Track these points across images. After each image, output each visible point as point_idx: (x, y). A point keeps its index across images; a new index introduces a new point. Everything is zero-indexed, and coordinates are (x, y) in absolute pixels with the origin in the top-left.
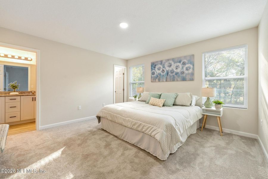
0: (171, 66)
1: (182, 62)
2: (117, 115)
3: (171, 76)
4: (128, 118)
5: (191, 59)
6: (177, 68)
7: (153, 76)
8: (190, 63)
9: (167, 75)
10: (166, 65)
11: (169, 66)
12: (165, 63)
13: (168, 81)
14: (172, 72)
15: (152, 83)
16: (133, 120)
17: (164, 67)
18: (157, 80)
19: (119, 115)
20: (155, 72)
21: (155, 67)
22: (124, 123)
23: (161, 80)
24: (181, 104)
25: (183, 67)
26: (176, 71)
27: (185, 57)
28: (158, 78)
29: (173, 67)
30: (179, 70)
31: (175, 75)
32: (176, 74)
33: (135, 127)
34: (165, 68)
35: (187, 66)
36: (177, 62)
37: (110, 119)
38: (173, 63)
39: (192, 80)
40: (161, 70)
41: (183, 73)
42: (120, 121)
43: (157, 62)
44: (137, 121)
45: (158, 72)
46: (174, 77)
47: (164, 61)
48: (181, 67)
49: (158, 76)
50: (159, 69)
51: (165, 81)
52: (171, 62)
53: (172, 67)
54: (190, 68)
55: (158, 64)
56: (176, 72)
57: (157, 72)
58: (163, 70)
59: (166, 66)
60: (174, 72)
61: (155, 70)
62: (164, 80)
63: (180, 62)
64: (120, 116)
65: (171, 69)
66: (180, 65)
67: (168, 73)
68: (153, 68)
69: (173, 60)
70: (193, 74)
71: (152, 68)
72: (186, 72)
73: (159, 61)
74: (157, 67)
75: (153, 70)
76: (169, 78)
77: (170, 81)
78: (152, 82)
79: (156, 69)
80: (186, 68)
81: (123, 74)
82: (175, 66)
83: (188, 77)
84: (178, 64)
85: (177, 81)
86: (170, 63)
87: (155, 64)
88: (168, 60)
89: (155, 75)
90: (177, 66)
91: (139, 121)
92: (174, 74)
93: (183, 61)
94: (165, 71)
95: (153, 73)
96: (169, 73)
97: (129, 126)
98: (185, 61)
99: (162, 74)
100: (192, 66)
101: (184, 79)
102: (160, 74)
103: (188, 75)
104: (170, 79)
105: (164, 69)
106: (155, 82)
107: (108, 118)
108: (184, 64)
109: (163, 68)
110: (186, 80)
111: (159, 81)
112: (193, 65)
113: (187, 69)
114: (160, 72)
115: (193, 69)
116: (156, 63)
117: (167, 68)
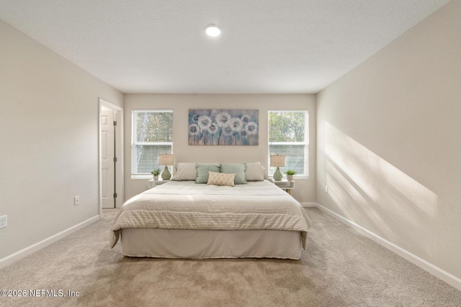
0: (226, 121)
1: (243, 118)
2: (192, 213)
3: (226, 137)
4: (225, 212)
5: (254, 116)
6: (235, 126)
7: (193, 134)
8: (255, 121)
9: (220, 135)
10: (218, 118)
11: (223, 121)
12: (216, 114)
13: (221, 145)
14: (228, 130)
15: (191, 146)
16: (240, 214)
17: (214, 121)
18: (201, 142)
19: (196, 213)
20: (197, 128)
21: (197, 119)
22: (215, 224)
23: (209, 143)
24: (252, 179)
25: (244, 126)
26: (234, 129)
27: (248, 111)
28: (203, 138)
29: (230, 123)
30: (239, 129)
31: (233, 136)
32: (234, 134)
33: (247, 225)
34: (216, 123)
35: (250, 124)
36: (235, 117)
37: (169, 225)
38: (229, 117)
39: (256, 144)
40: (209, 125)
41: (244, 133)
42: (205, 223)
43: (201, 110)
44: (249, 214)
45: (203, 128)
46: (231, 139)
47: (214, 111)
48: (241, 125)
49: (204, 135)
50: (205, 123)
51: (216, 145)
52: (226, 114)
53: (228, 123)
54: (254, 128)
55: (203, 115)
56: (233, 131)
57: (201, 127)
58: (213, 126)
59: (217, 120)
60: (231, 131)
61: (197, 123)
62: (214, 143)
63: (240, 117)
64: (199, 213)
65: (226, 125)
66: (240, 121)
67: (221, 132)
68: (194, 121)
69: (230, 111)
70: (257, 136)
71: (190, 120)
72: (249, 133)
73: (205, 110)
74: (201, 119)
75: (193, 123)
76: (223, 140)
77: (225, 145)
78: (190, 144)
79: (199, 123)
80: (249, 127)
81: (115, 123)
82: (232, 122)
83: (251, 140)
84: (238, 119)
85: (236, 145)
86: (224, 117)
87: (198, 113)
88: (222, 111)
89: (197, 133)
90: (236, 123)
91: (253, 212)
92: (231, 133)
93: (245, 116)
94: (217, 128)
95: (193, 130)
96: (224, 132)
97: (232, 227)
98: (247, 116)
99: (210, 132)
100: (256, 125)
101: (246, 143)
102: (207, 132)
103: (251, 138)
104: (225, 142)
105: (214, 124)
106: (197, 145)
107: (161, 225)
108: (246, 120)
109: (212, 122)
110: (248, 145)
111: (205, 143)
112: (258, 125)
113: (250, 129)
114: (207, 128)
115: (258, 130)
116: (200, 113)
117: (220, 124)
